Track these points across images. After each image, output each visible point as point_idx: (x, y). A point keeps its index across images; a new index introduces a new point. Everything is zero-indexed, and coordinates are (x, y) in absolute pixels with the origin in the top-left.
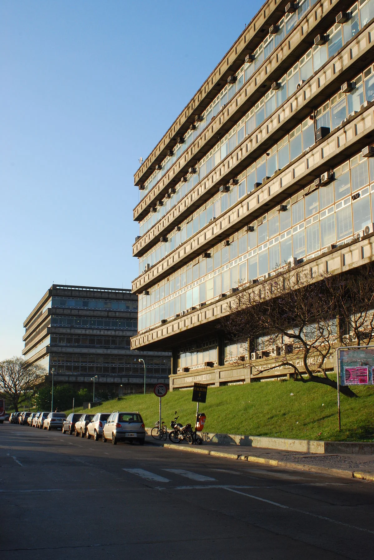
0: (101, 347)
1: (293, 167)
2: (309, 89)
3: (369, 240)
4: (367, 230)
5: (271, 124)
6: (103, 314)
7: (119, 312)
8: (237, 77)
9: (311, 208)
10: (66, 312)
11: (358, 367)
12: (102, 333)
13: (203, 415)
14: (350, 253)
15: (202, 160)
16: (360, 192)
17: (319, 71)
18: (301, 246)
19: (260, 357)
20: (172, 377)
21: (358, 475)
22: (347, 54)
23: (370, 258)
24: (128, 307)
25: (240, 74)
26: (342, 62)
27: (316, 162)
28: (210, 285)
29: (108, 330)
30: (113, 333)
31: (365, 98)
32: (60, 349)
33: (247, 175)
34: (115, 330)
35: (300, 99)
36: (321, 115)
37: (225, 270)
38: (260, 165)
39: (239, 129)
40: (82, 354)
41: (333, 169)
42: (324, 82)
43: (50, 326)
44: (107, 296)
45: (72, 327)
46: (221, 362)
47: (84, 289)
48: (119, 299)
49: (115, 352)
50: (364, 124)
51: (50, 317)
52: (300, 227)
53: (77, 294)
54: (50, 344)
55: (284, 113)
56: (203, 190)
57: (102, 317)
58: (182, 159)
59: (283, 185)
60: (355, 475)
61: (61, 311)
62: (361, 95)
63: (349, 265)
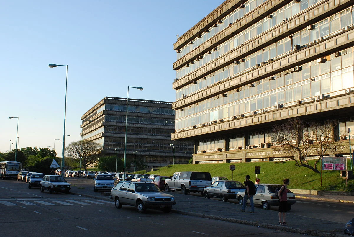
0: (134, 134)
1: (280, 60)
2: (290, 24)
3: (320, 102)
4: (319, 97)
5: (267, 36)
6: (135, 114)
7: (144, 113)
8: (245, 5)
9: (288, 81)
10: (113, 113)
11: (329, 163)
12: (134, 125)
13: (259, 179)
14: (310, 107)
15: (221, 44)
16: (315, 78)
17: (296, 17)
18: (282, 98)
19: (252, 148)
20: (194, 155)
21: (342, 201)
22: (312, 13)
23: (320, 110)
24: (149, 111)
25: (247, 4)
26: (309, 16)
27: (293, 61)
28: (226, 111)
29: (138, 124)
30: (141, 126)
31: (319, 35)
32: (110, 135)
33: (251, 58)
34: (142, 124)
35: (285, 28)
36: (295, 37)
37: (236, 104)
38: (258, 54)
39: (246, 33)
40: (123, 137)
41: (301, 65)
42: (299, 23)
43: (104, 121)
44: (137, 104)
45: (116, 122)
46: (227, 149)
47: (124, 100)
48: (145, 106)
49: (142, 137)
50: (320, 48)
51: (104, 116)
52: (282, 89)
53: (120, 102)
54: (104, 132)
55: (275, 33)
56: (223, 62)
57: (135, 116)
58: (209, 42)
59: (273, 68)
60: (340, 201)
61: (110, 112)
62: (317, 32)
63: (309, 112)
